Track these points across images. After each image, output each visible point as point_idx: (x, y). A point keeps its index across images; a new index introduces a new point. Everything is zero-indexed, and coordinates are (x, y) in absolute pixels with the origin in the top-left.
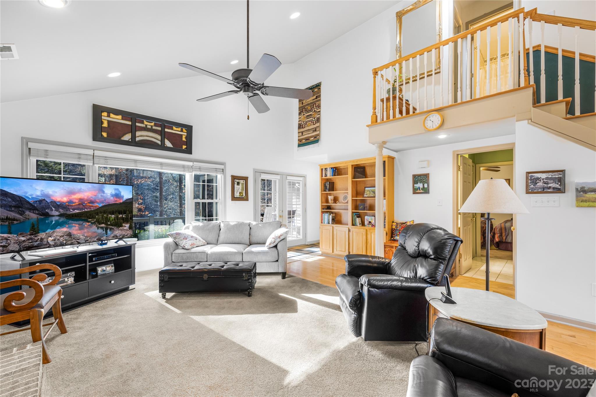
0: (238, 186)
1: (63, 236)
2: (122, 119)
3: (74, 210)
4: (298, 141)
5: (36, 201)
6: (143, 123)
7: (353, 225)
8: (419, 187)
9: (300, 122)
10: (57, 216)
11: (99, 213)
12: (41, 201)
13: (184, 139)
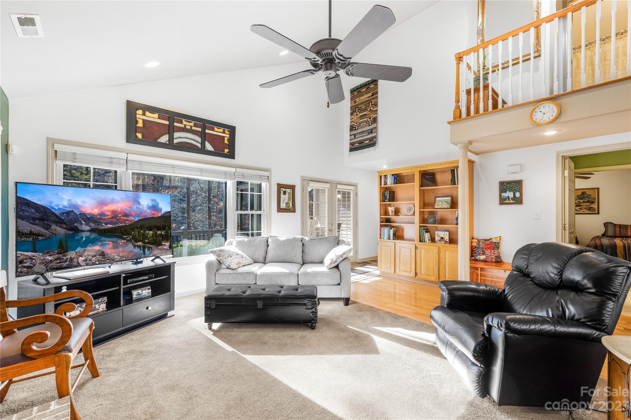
0: (284, 196)
1: (96, 256)
2: (159, 118)
3: (106, 224)
4: (350, 145)
5: (63, 213)
6: (181, 122)
7: (420, 241)
8: (508, 197)
9: (353, 123)
10: (87, 231)
11: (135, 229)
12: (68, 213)
13: (226, 142)
